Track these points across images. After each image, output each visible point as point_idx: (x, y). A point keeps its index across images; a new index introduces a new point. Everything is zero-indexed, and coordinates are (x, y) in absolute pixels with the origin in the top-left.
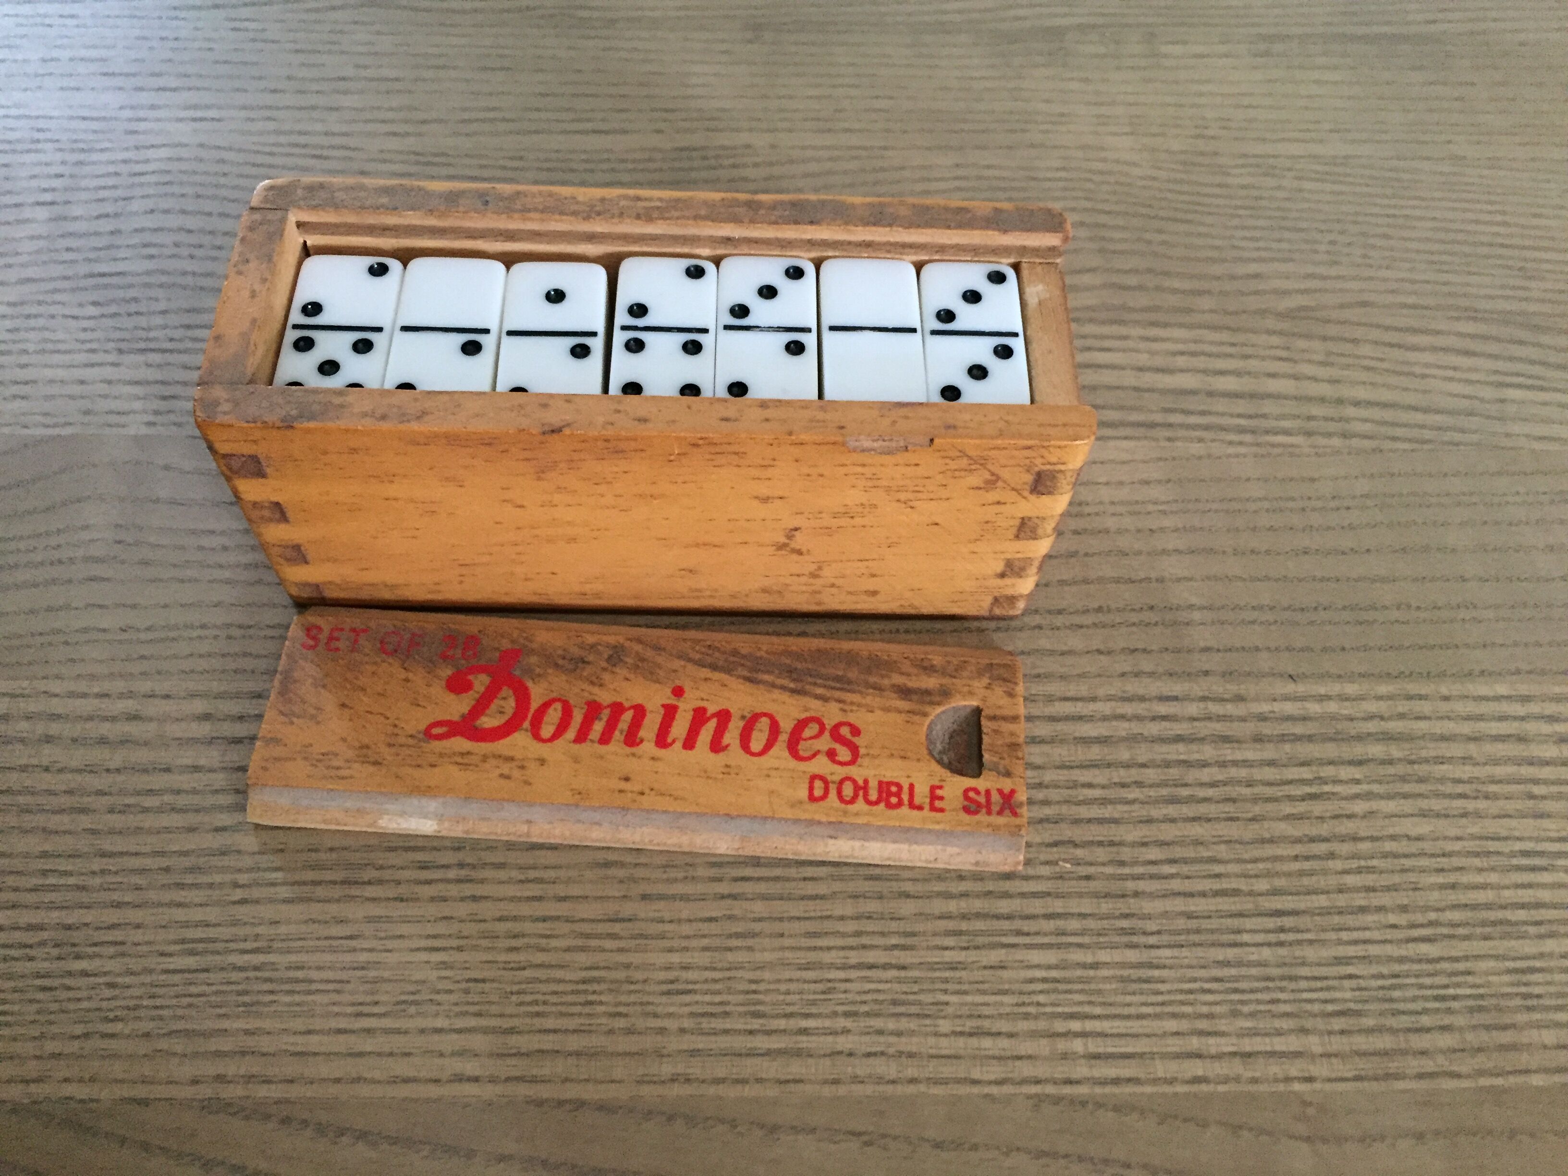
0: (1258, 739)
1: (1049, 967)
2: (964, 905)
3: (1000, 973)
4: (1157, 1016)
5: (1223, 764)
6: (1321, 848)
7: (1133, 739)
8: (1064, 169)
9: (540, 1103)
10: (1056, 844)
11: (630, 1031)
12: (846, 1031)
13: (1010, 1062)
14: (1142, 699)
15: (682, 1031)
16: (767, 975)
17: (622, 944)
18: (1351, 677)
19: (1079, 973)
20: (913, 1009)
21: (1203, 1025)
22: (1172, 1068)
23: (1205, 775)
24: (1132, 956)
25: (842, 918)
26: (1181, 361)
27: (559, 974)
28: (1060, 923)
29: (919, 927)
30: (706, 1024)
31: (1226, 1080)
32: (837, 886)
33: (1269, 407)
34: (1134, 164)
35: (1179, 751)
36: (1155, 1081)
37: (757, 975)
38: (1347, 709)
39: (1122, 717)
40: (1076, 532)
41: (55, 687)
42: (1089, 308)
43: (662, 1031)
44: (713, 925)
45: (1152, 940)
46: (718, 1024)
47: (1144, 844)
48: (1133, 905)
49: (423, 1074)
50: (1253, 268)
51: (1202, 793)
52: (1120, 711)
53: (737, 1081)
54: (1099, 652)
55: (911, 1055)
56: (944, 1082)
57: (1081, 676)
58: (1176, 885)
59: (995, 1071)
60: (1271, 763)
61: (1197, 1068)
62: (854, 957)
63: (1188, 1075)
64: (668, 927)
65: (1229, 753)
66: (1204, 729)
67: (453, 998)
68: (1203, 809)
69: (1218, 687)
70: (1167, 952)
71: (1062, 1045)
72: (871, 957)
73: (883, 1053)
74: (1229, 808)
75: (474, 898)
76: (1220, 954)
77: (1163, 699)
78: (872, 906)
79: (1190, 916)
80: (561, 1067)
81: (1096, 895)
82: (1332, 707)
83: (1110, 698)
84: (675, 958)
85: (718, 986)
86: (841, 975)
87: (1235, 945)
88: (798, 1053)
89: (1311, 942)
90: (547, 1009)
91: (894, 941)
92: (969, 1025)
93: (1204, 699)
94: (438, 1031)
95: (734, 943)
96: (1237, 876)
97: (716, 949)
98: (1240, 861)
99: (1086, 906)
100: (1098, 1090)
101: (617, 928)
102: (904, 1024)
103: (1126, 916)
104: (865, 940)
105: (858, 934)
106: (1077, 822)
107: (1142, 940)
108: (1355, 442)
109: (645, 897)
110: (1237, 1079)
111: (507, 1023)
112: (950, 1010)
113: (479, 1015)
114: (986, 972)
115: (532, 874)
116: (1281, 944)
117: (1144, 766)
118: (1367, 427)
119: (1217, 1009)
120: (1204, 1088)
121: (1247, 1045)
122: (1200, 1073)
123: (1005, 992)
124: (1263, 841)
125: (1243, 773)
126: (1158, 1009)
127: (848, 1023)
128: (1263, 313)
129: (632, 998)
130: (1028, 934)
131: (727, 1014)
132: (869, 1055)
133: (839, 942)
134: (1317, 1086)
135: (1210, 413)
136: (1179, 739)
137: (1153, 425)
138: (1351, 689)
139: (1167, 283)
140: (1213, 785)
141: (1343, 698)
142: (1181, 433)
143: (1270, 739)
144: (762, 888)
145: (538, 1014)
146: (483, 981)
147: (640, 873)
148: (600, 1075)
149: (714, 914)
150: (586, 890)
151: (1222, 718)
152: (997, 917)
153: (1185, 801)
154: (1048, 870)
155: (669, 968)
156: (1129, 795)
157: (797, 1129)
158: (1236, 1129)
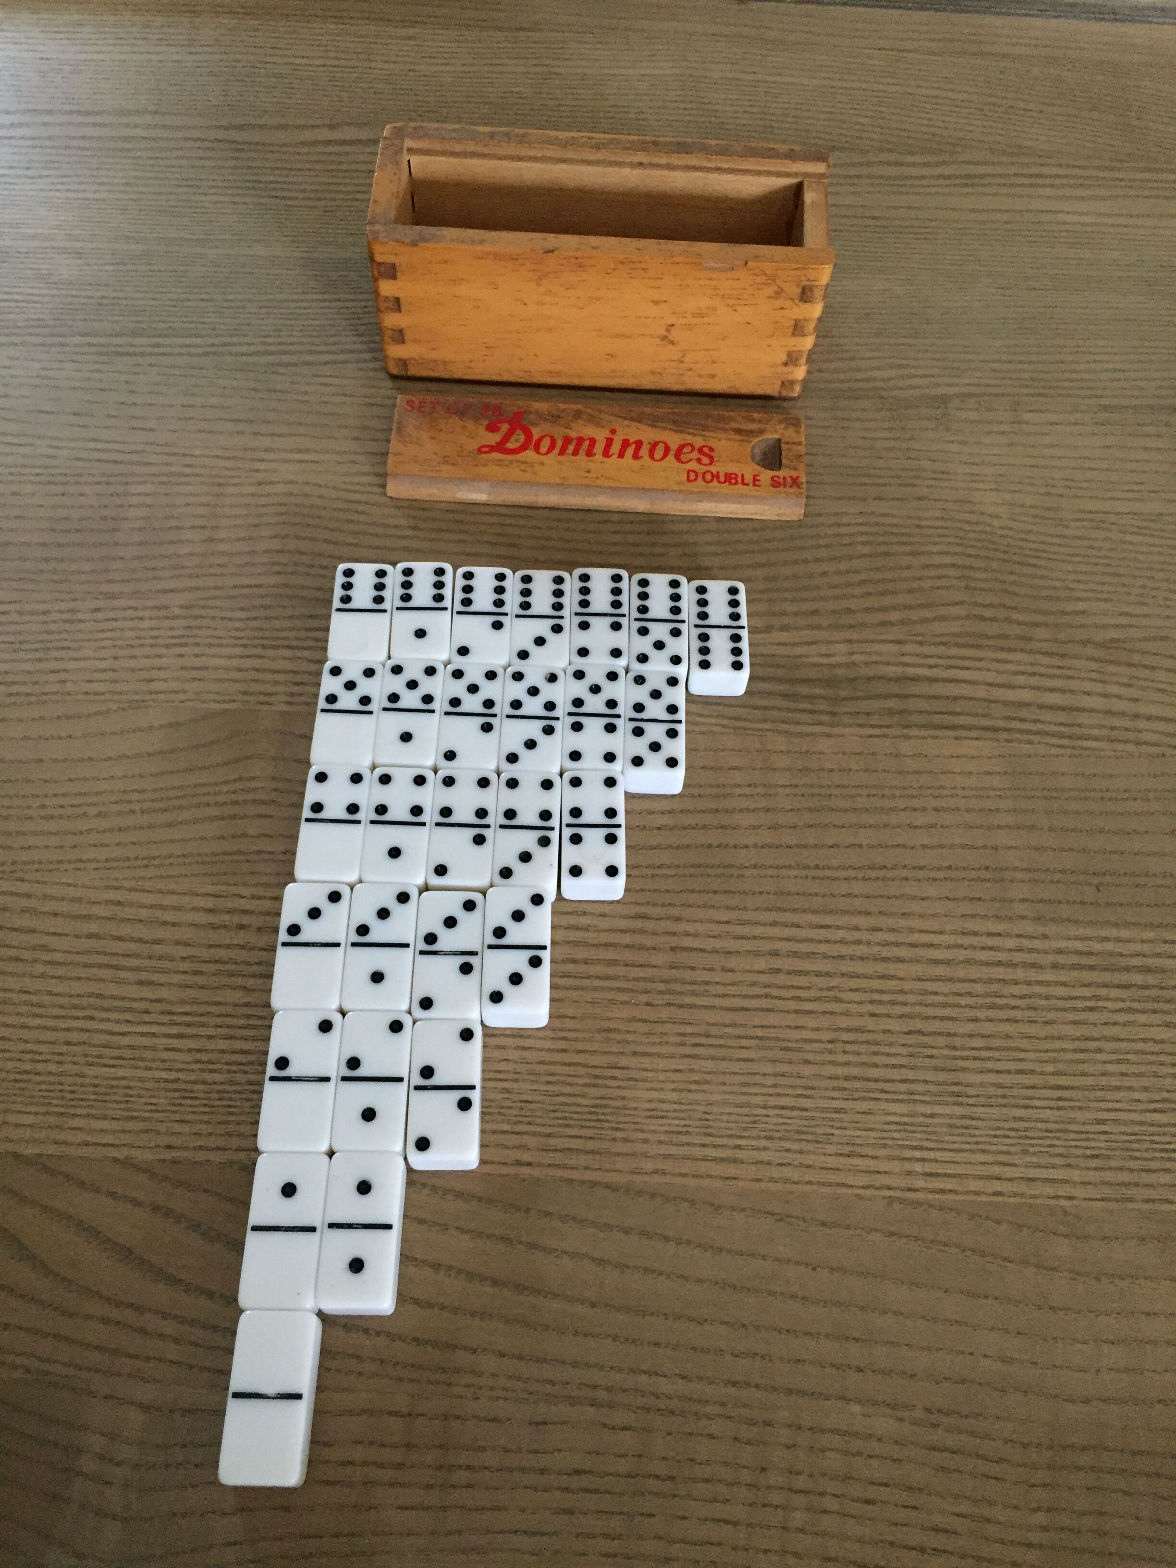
0: (1055, 966)
1: (902, 1115)
2: (846, 1071)
3: (869, 1117)
4: (973, 1151)
5: (1029, 983)
6: (1094, 1045)
7: (968, 962)
8: (942, 518)
9: (570, 1181)
10: (909, 1033)
11: (626, 1140)
12: (765, 1149)
13: (872, 1175)
14: (976, 934)
15: (660, 1142)
16: (715, 1109)
17: (620, 1083)
18: (1127, 925)
19: (921, 1119)
20: (810, 1137)
21: (1002, 1158)
22: (981, 1185)
23: (1016, 990)
24: (958, 1110)
25: (764, 1075)
26: (1021, 680)
27: (580, 1100)
28: (911, 1086)
29: (816, 1083)
30: (675, 1139)
31: (1015, 1195)
32: (761, 1053)
33: (1083, 718)
34: (997, 517)
35: (999, 972)
36: (968, 1193)
37: (708, 1109)
38: (1119, 948)
39: (961, 946)
40: (936, 809)
41: (245, 891)
42: (954, 634)
43: (646, 1141)
44: (679, 1075)
45: (971, 1101)
46: (684, 1139)
47: (971, 1036)
48: (962, 1077)
49: (496, 1159)
50: (1081, 606)
51: (1013, 1002)
52: (960, 942)
53: (694, 1176)
54: (948, 898)
55: (809, 1167)
56: (830, 1185)
57: (933, 916)
58: (990, 1065)
59: (864, 1180)
60: (1064, 984)
61: (998, 1186)
62: (772, 1101)
63: (990, 1191)
64: (650, 1074)
65: (1033, 975)
66: (1018, 957)
67: (514, 1112)
68: (1013, 1014)
69: (1030, 928)
70: (982, 1109)
71: (907, 1166)
72: (783, 1101)
73: (790, 1164)
74: (1032, 1014)
75: (524, 1048)
76: (1019, 1113)
77: (990, 934)
78: (784, 1068)
79: (999, 1086)
80: (582, 1160)
81: (936, 1069)
82: (1109, 946)
83: (953, 933)
84: (655, 1095)
85: (683, 1115)
86: (764, 1112)
87: (1027, 1107)
88: (735, 1161)
89: (1080, 1108)
90: (573, 1122)
91: (799, 1092)
92: (847, 1149)
93: (1019, 936)
94: (506, 1132)
95: (693, 1087)
96: (1034, 1061)
97: (681, 1091)
98: (1036, 1051)
99: (930, 1076)
100: (930, 1196)
101: (617, 1073)
102: (804, 1146)
103: (956, 1084)
104: (780, 1090)
105: (775, 1086)
106: (926, 1018)
107: (965, 1100)
108: (1144, 749)
109: (635, 1054)
110: (1022, 1195)
111: (549, 1130)
112: (835, 1139)
113: (530, 1123)
114: (860, 1116)
115: (561, 1034)
116: (1059, 1108)
117: (974, 981)
118: (1155, 738)
119: (1012, 1149)
120: (999, 1199)
121: (1033, 1173)
122: (999, 1189)
123: (872, 1130)
124: (1053, 1038)
125: (1043, 990)
126: (974, 1147)
127: (768, 1144)
128: (1084, 643)
129: (628, 1119)
130: (889, 1092)
131: (688, 1133)
132: (781, 1165)
133: (762, 1090)
134: (1075, 1202)
135: (1039, 721)
136: (1000, 963)
137: (996, 730)
138: (1124, 934)
139: (1015, 616)
140: (1022, 997)
141: (1118, 940)
142: (1017, 736)
143: (1063, 967)
144: (711, 1052)
145: (567, 1126)
146: (532, 1102)
147: (630, 1037)
148: (607, 1166)
149: (680, 1067)
150: (596, 1047)
151: (1031, 950)
152: (868, 1080)
153: (1001, 1008)
154: (904, 1051)
155: (651, 1101)
156: (963, 1001)
157: (733, 1209)
158: (1020, 1227)
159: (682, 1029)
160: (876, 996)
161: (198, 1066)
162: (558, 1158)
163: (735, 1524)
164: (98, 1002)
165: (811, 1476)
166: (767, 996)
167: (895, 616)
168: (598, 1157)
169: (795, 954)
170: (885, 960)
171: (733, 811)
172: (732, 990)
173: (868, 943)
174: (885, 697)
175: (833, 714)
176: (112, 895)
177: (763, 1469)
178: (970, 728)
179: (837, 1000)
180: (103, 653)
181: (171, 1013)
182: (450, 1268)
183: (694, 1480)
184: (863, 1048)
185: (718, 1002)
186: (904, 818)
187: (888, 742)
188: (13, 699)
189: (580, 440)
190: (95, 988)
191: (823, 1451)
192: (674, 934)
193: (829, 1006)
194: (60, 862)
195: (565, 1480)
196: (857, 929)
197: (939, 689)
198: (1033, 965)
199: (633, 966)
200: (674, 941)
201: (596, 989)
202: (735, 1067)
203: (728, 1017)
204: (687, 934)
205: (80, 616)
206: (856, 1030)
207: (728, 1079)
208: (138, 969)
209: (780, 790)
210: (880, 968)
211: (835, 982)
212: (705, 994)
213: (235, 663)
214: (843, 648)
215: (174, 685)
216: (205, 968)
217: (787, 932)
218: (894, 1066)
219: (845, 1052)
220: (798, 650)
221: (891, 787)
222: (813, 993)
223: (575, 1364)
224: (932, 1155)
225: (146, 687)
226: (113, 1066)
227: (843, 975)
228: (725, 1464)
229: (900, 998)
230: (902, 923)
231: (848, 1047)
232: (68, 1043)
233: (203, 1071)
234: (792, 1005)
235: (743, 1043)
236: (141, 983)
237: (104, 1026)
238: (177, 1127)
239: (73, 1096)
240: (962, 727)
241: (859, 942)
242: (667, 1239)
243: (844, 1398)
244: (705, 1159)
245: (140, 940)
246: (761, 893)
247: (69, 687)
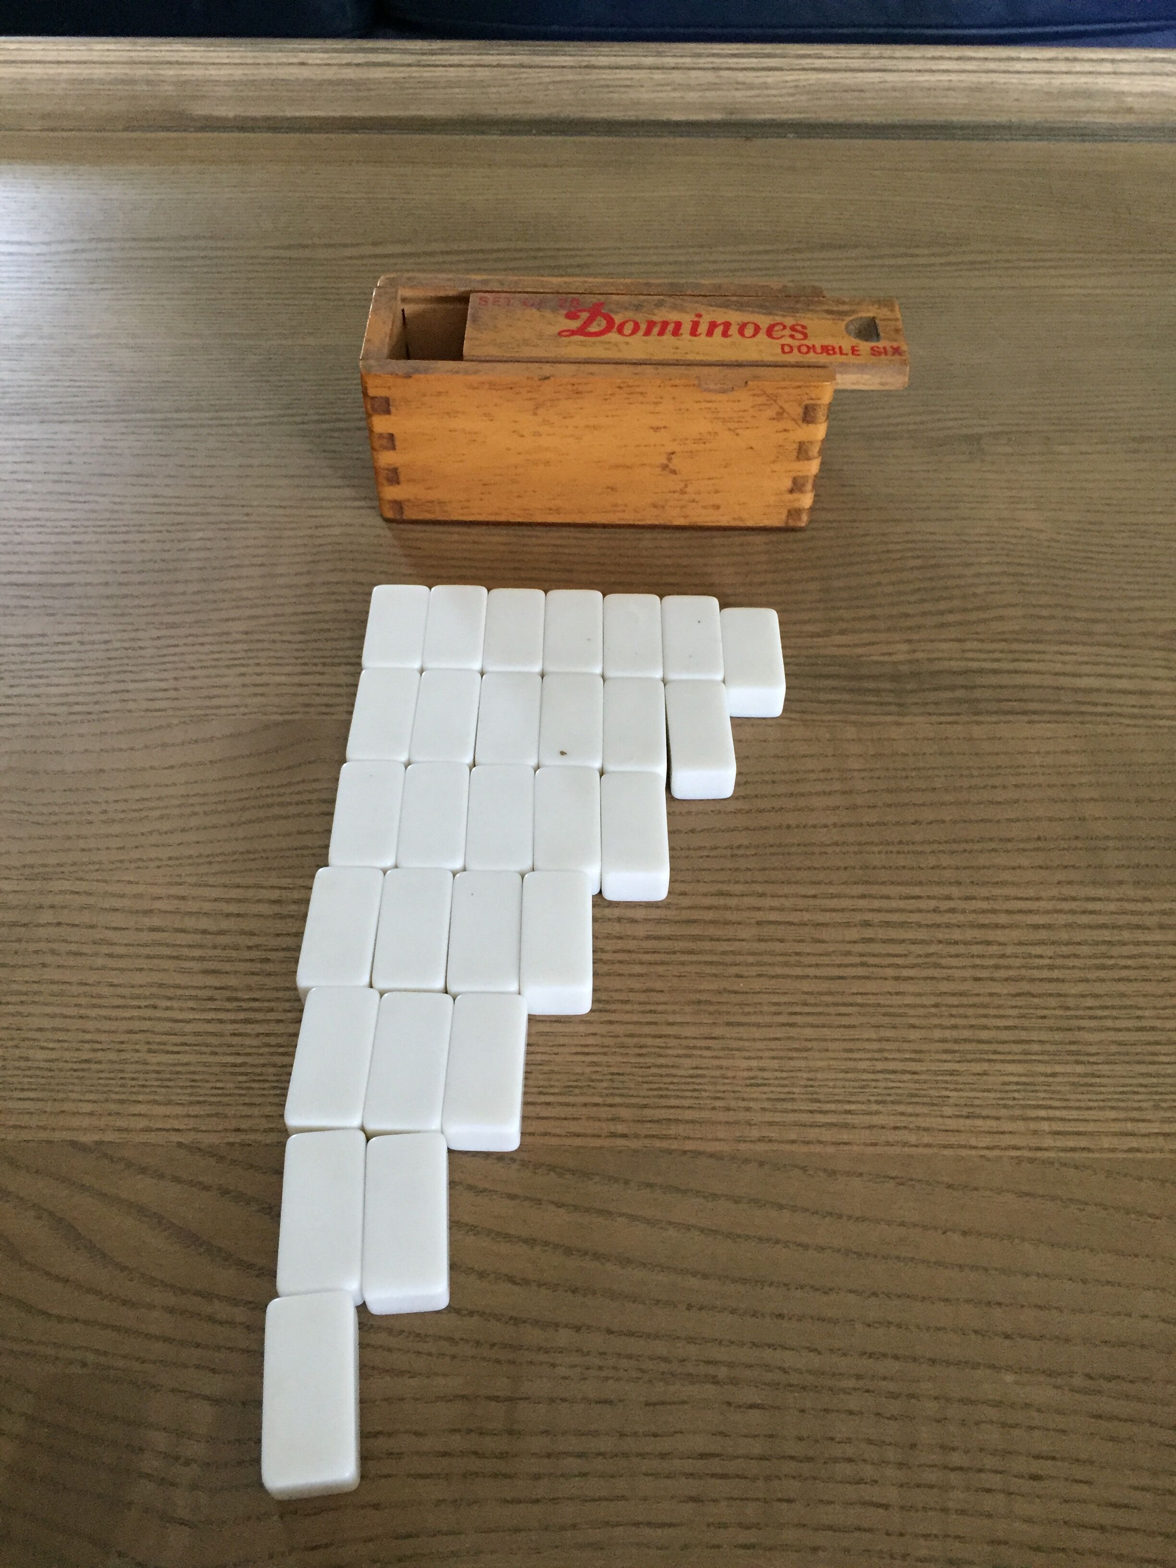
0: (1163, 927)
1: (1020, 1075)
2: (955, 1034)
3: (985, 1078)
4: (1101, 1108)
5: (1137, 944)
7: (1070, 926)
8: (988, 535)
9: (670, 1152)
10: (1018, 995)
11: (727, 1109)
12: (877, 1113)
13: (996, 1136)
14: (1074, 899)
15: (763, 1109)
16: (819, 1075)
17: (715, 1053)
19: (1042, 1079)
20: (925, 1100)
21: (1135, 1114)
22: (1115, 1142)
23: (1125, 950)
24: (1079, 1069)
25: (868, 1040)
26: (1086, 669)
27: (674, 1071)
28: (1026, 1047)
29: (925, 1047)
30: (779, 1106)
31: (1153, 1151)
32: (864, 1020)
33: (1153, 700)
34: (1042, 531)
35: (1106, 935)
36: (1102, 1150)
37: (811, 1075)
39: (1060, 911)
40: (1016, 786)
42: (1014, 632)
43: (748, 1109)
44: (778, 1043)
45: (1093, 1059)
46: (789, 1106)
47: (1083, 996)
48: (1078, 1035)
49: (589, 1131)
50: (1137, 603)
51: (1123, 962)
52: (1059, 907)
53: (804, 1142)
54: (1041, 867)
55: (926, 1129)
56: (951, 1146)
57: (1028, 883)
58: (1109, 1023)
59: (987, 1141)
61: (1134, 1143)
62: (880, 1066)
63: (1125, 1147)
64: (747, 1044)
65: (1141, 936)
66: (1123, 920)
67: (605, 1084)
68: (1124, 973)
69: (1131, 892)
70: (1107, 1067)
71: (1033, 1126)
72: (891, 1066)
73: (905, 1128)
74: (1144, 973)
75: (611, 1022)
76: (1144, 1069)
77: (1088, 899)
78: (888, 1033)
79: (1120, 1044)
80: (682, 1130)
81: (1051, 1029)
83: (1052, 898)
84: (754, 1063)
86: (872, 1076)
87: (1153, 1063)
88: (845, 1126)
90: (668, 1093)
91: (907, 1056)
92: (965, 1111)
93: (1120, 900)
94: (596, 1105)
95: (795, 1054)
96: (1152, 1018)
98: (1154, 1008)
99: (1044, 1036)
100: (1061, 1154)
101: (710, 1043)
102: (919, 1109)
103: (1074, 1043)
104: (886, 1055)
105: (881, 1051)
106: (1032, 980)
107: (1085, 1058)
110: (1162, 1150)
111: (643, 1101)
112: (951, 1101)
113: (622, 1095)
114: (975, 1078)
115: (649, 1008)
117: (1079, 944)
119: (1143, 1105)
120: (1139, 1155)
121: (1167, 1128)
122: (1135, 1145)
123: (989, 1091)
125: (1153, 950)
126: (1102, 1104)
127: (879, 1108)
128: (1145, 635)
129: (726, 1088)
130: (1003, 1053)
131: (793, 1099)
132: (896, 1128)
133: (869, 1056)
135: (1111, 705)
136: (1104, 926)
137: (1067, 713)
139: (1072, 614)
140: (1131, 957)
142: (1088, 718)
144: (810, 1019)
145: (661, 1096)
146: (623, 1074)
147: (724, 1008)
148: (709, 1136)
149: (779, 1036)
150: (688, 1019)
151: (1133, 913)
152: (980, 1042)
153: (1112, 967)
154: (1014, 1012)
155: (750, 1069)
156: (1070, 962)
157: (848, 1174)
158: (1163, 1182)
159: (776, 999)
160: (978, 961)
161: (267, 1050)
162: (655, 1129)
163: (886, 1507)
164: (161, 991)
165: (967, 1452)
166: (863, 964)
167: (951, 618)
168: (697, 1126)
169: (887, 924)
170: (983, 926)
171: (810, 794)
172: (825, 960)
173: (963, 911)
174: (953, 688)
175: (900, 705)
176: (174, 891)
177: (913, 1446)
178: (1043, 712)
179: (936, 966)
180: (165, 675)
181: (237, 999)
182: (547, 1243)
183: (835, 1460)
184: (970, 1012)
185: (811, 971)
186: (986, 795)
187: (959, 728)
188: (73, 718)
189: (665, 324)
190: (156, 977)
191: (977, 1423)
192: (759, 909)
193: (930, 972)
194: (121, 861)
195: (689, 1465)
196: (949, 898)
197: (1005, 680)
198: (1138, 927)
199: (718, 940)
200: (759, 916)
201: (683, 964)
202: (836, 1033)
203: (824, 986)
204: (772, 909)
205: (141, 644)
206: (961, 994)
207: (831, 1045)
208: (202, 959)
209: (856, 774)
210: (979, 934)
211: (933, 949)
212: (798, 964)
213: (297, 679)
214: (905, 647)
215: (235, 701)
216: (273, 955)
217: (876, 904)
218: (1007, 1028)
219: (951, 1016)
220: (859, 651)
221: (968, 768)
222: (911, 960)
223: (691, 1340)
224: (1058, 1113)
225: (207, 703)
226: (178, 1053)
227: (940, 942)
228: (870, 1442)
229: (1002, 962)
230: (997, 891)
231: (954, 1011)
232: (131, 1032)
233: (272, 1054)
234: (890, 972)
235: (843, 1010)
236: (206, 972)
237: (168, 1014)
238: (247, 1111)
239: (133, 1083)
240: (1035, 713)
241: (952, 911)
242: (781, 1207)
243: (993, 1367)
244: (813, 1125)
245: (204, 932)
246: (845, 868)
247: (131, 705)
